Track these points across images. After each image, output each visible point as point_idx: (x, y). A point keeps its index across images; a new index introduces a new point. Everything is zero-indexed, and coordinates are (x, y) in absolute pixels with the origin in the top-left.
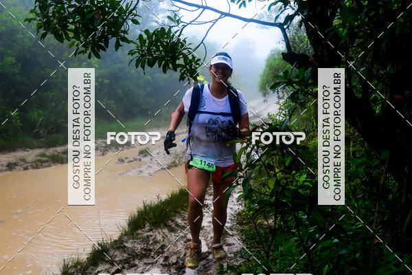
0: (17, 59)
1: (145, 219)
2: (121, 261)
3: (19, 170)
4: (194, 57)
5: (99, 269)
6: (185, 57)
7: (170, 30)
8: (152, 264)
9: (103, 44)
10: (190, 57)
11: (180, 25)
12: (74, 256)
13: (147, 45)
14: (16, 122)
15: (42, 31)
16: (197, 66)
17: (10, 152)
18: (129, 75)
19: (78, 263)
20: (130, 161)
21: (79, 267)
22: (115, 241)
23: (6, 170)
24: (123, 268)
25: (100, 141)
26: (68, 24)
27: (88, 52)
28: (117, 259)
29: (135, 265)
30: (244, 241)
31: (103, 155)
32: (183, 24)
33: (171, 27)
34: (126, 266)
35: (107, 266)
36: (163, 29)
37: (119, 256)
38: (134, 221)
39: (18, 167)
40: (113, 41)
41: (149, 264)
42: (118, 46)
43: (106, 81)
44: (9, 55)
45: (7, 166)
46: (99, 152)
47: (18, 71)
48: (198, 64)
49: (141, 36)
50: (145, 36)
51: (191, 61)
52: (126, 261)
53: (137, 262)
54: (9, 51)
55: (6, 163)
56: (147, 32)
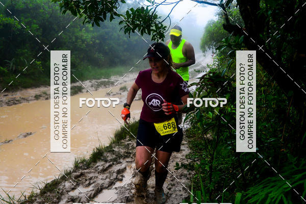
0: (40, 26)
1: (126, 133)
2: (111, 160)
3: (43, 100)
4: (162, 25)
5: (98, 164)
6: (156, 25)
7: (147, 8)
8: (132, 162)
9: (102, 17)
10: (160, 25)
11: (154, 5)
12: (81, 156)
13: (131, 17)
14: (40, 68)
15: (63, 9)
16: (164, 31)
17: (36, 87)
18: (113, 37)
19: (84, 160)
20: (114, 95)
21: (85, 163)
22: (107, 147)
23: (34, 100)
24: (113, 164)
25: (94, 81)
26: (80, 4)
27: (92, 22)
28: (109, 159)
29: (121, 163)
30: (191, 148)
31: (96, 90)
32: (156, 4)
33: (148, 6)
34: (115, 163)
35: (103, 163)
36: (143, 8)
37: (110, 156)
38: (119, 134)
39: (42, 98)
40: (109, 15)
41: (130, 162)
42: (112, 18)
43: (97, 41)
44: (34, 23)
45: (35, 97)
46: (93, 88)
47: (41, 34)
48: (165, 30)
49: (127, 12)
50: (130, 12)
51: (160, 28)
52: (115, 160)
53: (121, 160)
54: (35, 21)
55: (34, 95)
56: (132, 10)
